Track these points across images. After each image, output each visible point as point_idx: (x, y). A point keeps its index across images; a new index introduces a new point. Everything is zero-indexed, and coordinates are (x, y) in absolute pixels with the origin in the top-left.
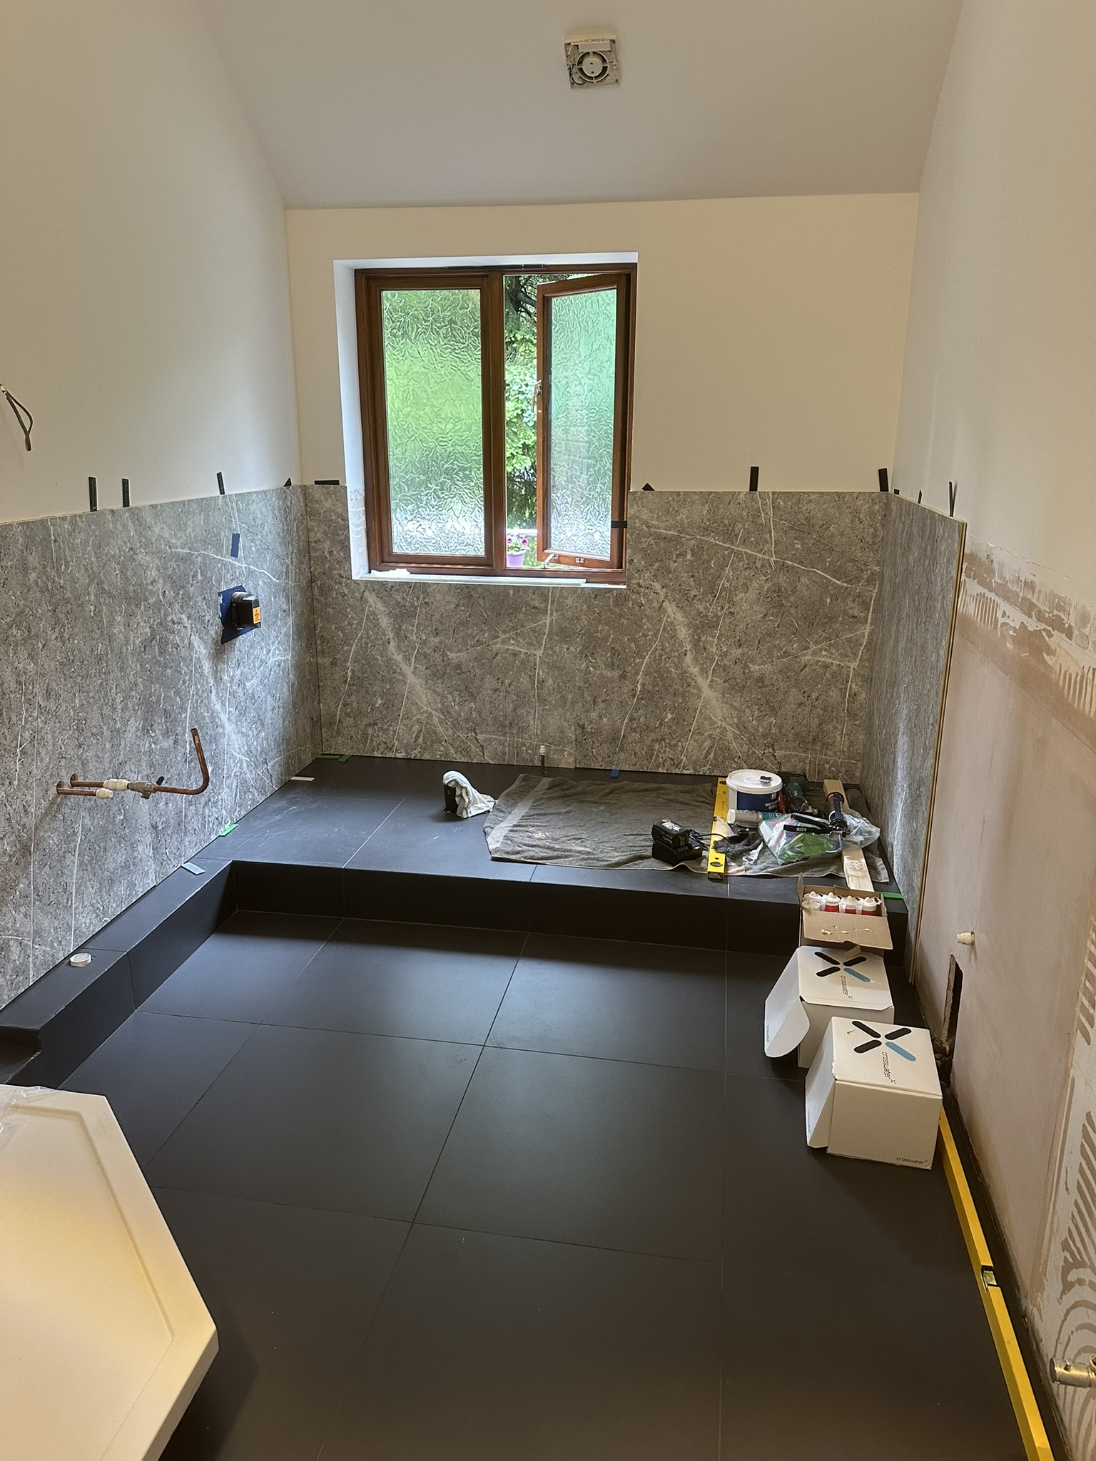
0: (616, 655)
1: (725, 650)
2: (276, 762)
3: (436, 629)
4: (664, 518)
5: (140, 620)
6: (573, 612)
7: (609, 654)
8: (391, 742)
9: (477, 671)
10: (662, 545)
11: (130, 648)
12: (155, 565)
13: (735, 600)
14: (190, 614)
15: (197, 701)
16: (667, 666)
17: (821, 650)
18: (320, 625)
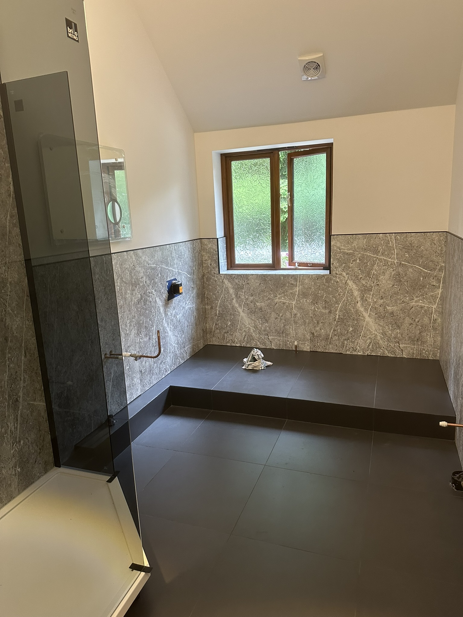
0: (327, 303)
1: (375, 301)
2: (189, 347)
3: (252, 294)
4: (347, 245)
5: (137, 292)
6: (308, 286)
7: (324, 303)
8: (234, 339)
9: (269, 310)
10: (346, 256)
11: (133, 303)
12: (143, 271)
13: (379, 279)
14: (156, 289)
15: (158, 323)
16: (350, 307)
17: (419, 300)
18: (207, 293)
